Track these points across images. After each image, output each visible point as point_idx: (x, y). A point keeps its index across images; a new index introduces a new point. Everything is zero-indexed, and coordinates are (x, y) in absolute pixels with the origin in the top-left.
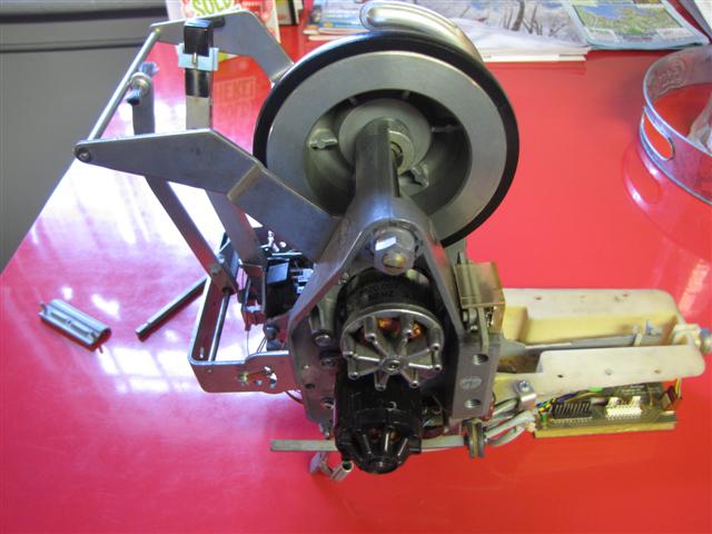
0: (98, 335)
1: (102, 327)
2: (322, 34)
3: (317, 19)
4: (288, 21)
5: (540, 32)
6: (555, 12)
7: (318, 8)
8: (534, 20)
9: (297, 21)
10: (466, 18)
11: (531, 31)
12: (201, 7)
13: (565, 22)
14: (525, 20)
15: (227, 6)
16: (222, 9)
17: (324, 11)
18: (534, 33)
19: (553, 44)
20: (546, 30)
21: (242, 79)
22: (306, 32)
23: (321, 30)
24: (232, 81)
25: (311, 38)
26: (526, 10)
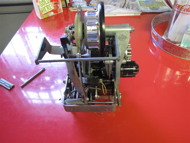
0: (11, 87)
1: (12, 85)
2: (73, 10)
3: (73, 6)
4: (65, 6)
5: (129, 8)
6: (134, 3)
7: (73, 3)
8: (128, 5)
9: (68, 6)
10: (111, 4)
11: (127, 8)
12: (41, 3)
13: (136, 5)
14: (126, 5)
15: (48, 3)
16: (47, 4)
17: (75, 4)
18: (128, 8)
19: (132, 11)
20: (131, 8)
21: (53, 21)
22: (70, 9)
23: (73, 8)
24: (51, 22)
25: (71, 11)
26: (126, 2)
